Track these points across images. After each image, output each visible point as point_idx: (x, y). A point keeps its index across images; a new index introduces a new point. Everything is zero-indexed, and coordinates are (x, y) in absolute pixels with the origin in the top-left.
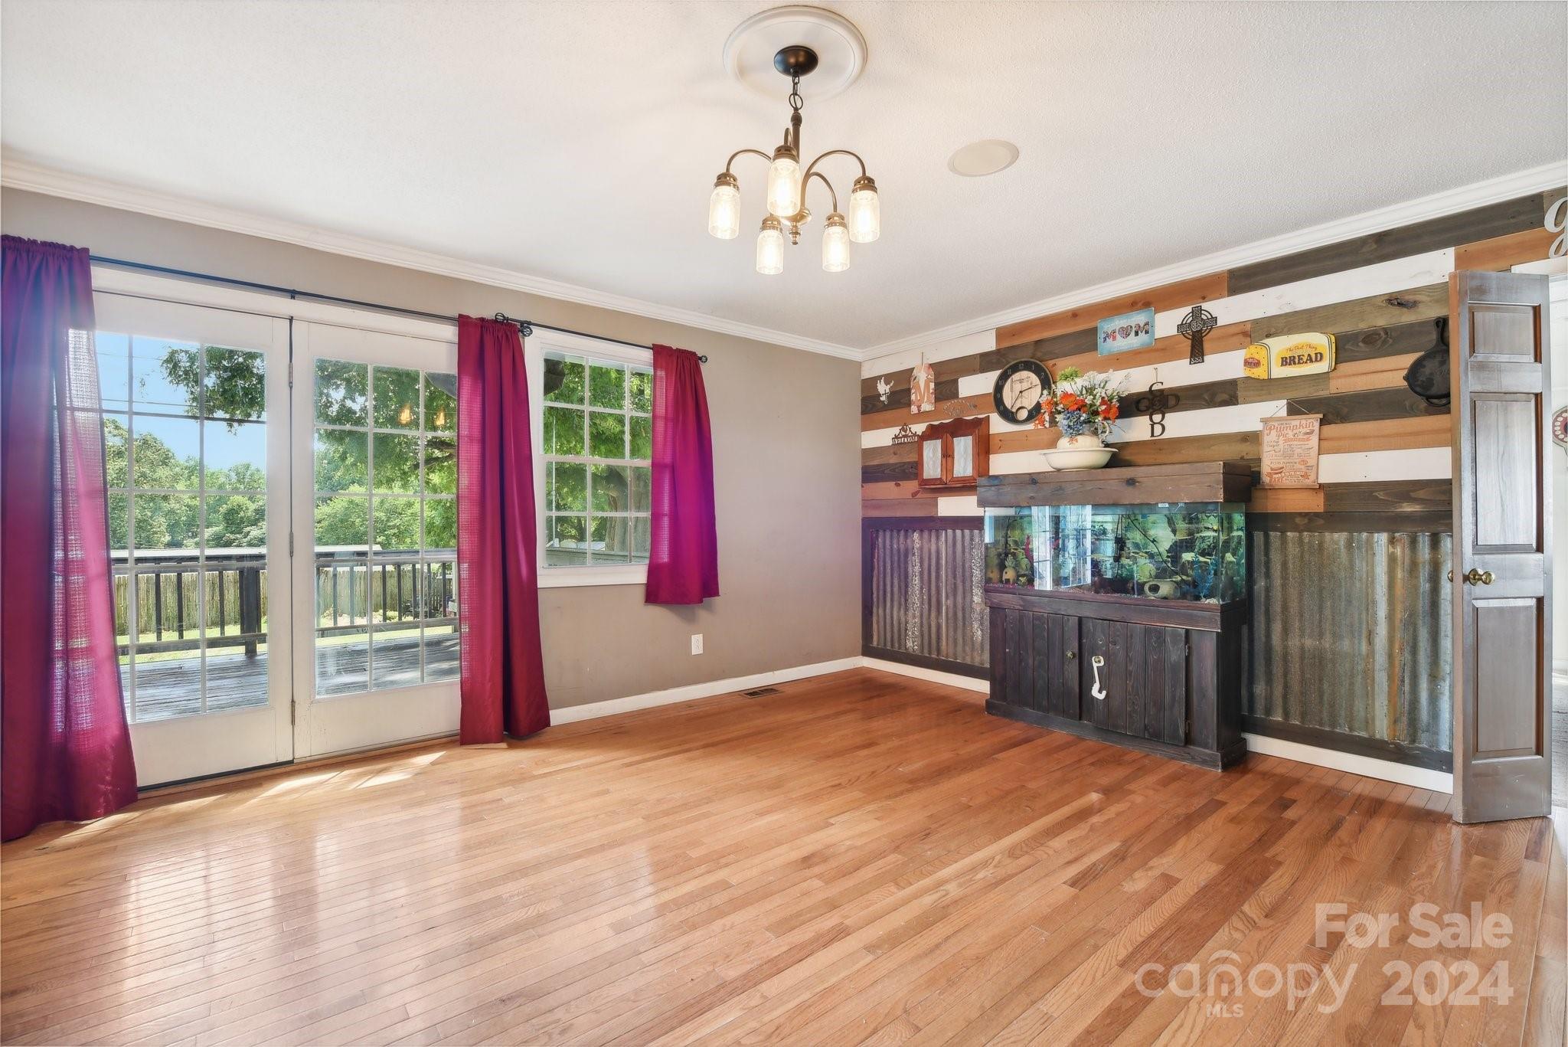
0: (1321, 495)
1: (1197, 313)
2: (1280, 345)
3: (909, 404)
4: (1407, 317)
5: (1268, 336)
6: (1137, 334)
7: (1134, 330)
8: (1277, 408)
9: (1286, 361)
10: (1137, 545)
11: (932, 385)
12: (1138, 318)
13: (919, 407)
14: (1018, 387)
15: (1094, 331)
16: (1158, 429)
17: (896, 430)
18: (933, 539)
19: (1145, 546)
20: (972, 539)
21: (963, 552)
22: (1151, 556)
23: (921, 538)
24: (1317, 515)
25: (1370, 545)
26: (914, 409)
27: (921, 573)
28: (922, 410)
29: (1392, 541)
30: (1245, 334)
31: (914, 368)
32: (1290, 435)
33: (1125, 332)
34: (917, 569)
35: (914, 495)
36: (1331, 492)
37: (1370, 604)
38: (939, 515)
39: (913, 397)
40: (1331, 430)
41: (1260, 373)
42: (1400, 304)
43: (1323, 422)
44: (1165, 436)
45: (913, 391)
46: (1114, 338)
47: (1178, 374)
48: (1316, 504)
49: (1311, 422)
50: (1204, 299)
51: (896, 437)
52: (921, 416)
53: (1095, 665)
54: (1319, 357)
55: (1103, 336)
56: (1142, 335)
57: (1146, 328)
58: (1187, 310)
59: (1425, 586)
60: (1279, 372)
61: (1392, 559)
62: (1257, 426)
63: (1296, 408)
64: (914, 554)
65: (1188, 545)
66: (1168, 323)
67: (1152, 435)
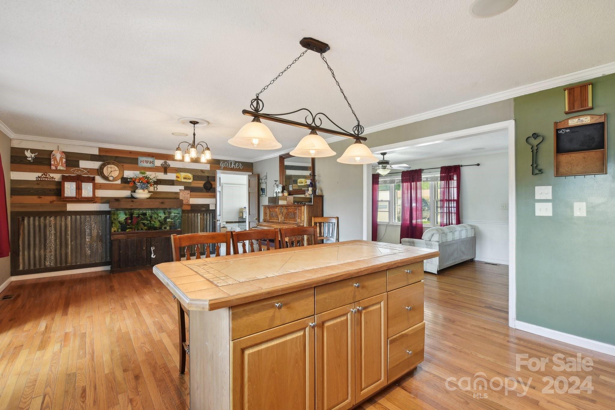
0: (190, 206)
1: (165, 162)
2: (183, 175)
3: (50, 165)
4: (203, 175)
5: (181, 172)
6: (150, 163)
7: (149, 162)
8: (182, 187)
9: (185, 178)
10: (155, 218)
11: (64, 160)
12: (150, 159)
13: (56, 167)
14: (110, 170)
15: (137, 159)
16: (156, 189)
17: (40, 174)
18: (63, 219)
19: (158, 218)
20: (85, 219)
21: (81, 223)
22: (159, 220)
23: (55, 219)
24: (189, 210)
25: (198, 216)
26: (53, 168)
27: (55, 234)
28: (58, 169)
29: (201, 215)
30: (176, 170)
31: (53, 151)
32: (185, 194)
33: (147, 162)
34: (53, 232)
35: (51, 202)
36: (193, 206)
37: (198, 227)
38: (68, 210)
39: (52, 162)
40: (192, 193)
41: (179, 180)
42: (202, 172)
43: (191, 192)
44: (157, 191)
45: (52, 160)
46: (144, 163)
47: (161, 176)
48: (189, 208)
49: (188, 192)
50: (167, 160)
51: (39, 177)
52: (57, 171)
53: (152, 249)
54: (190, 179)
55: (140, 161)
56: (151, 164)
57: (153, 163)
58: (163, 161)
59: (205, 223)
60: (183, 180)
61: (201, 218)
62: (179, 191)
63: (186, 188)
64: (51, 226)
65: (169, 217)
66: (158, 163)
67: (154, 190)
